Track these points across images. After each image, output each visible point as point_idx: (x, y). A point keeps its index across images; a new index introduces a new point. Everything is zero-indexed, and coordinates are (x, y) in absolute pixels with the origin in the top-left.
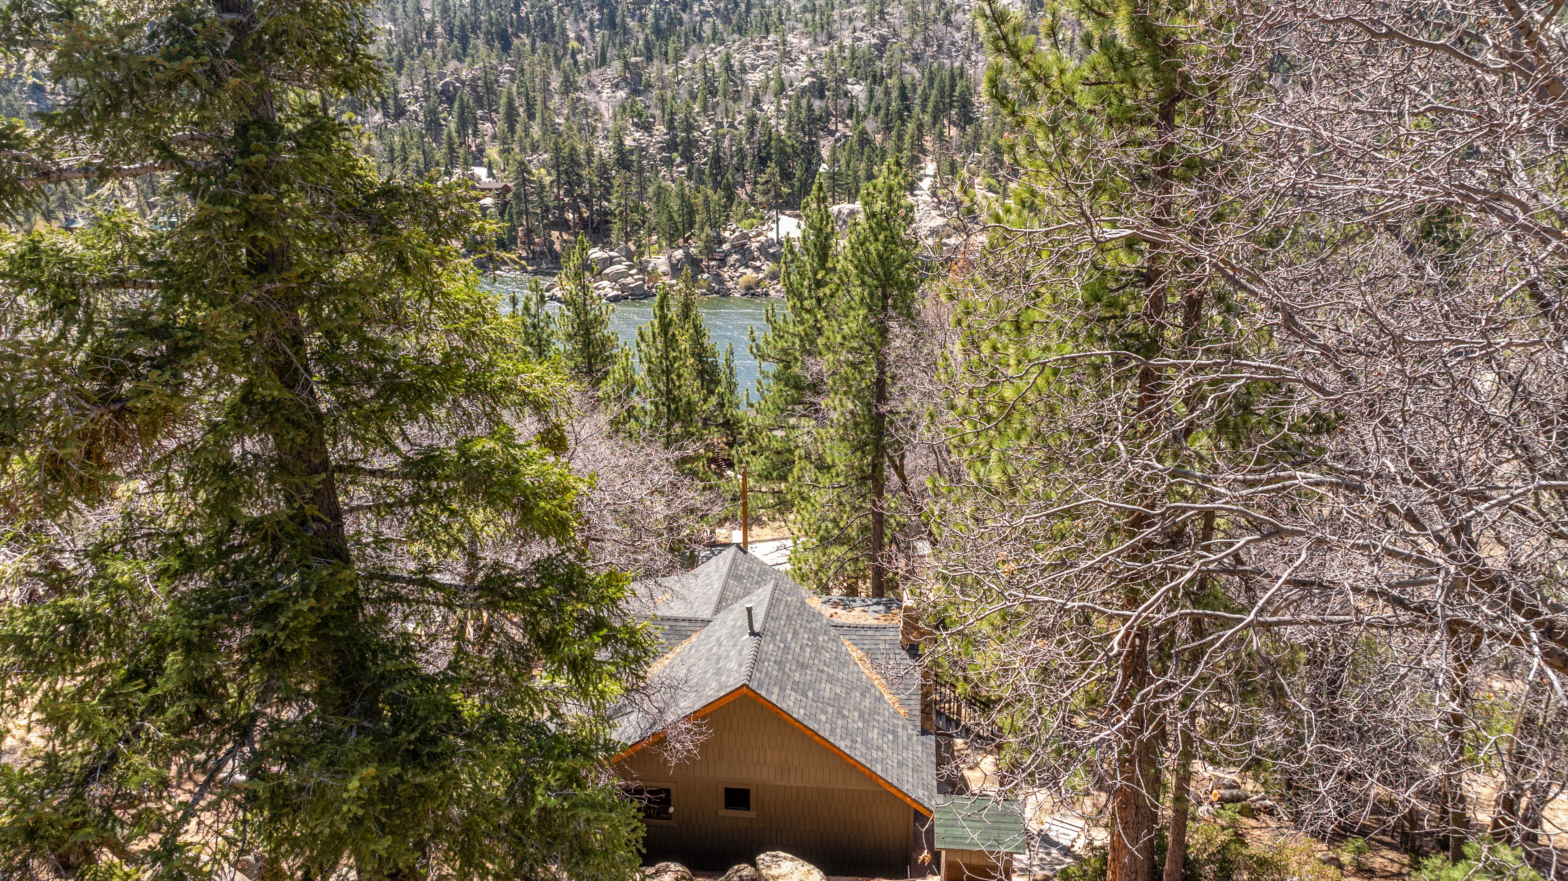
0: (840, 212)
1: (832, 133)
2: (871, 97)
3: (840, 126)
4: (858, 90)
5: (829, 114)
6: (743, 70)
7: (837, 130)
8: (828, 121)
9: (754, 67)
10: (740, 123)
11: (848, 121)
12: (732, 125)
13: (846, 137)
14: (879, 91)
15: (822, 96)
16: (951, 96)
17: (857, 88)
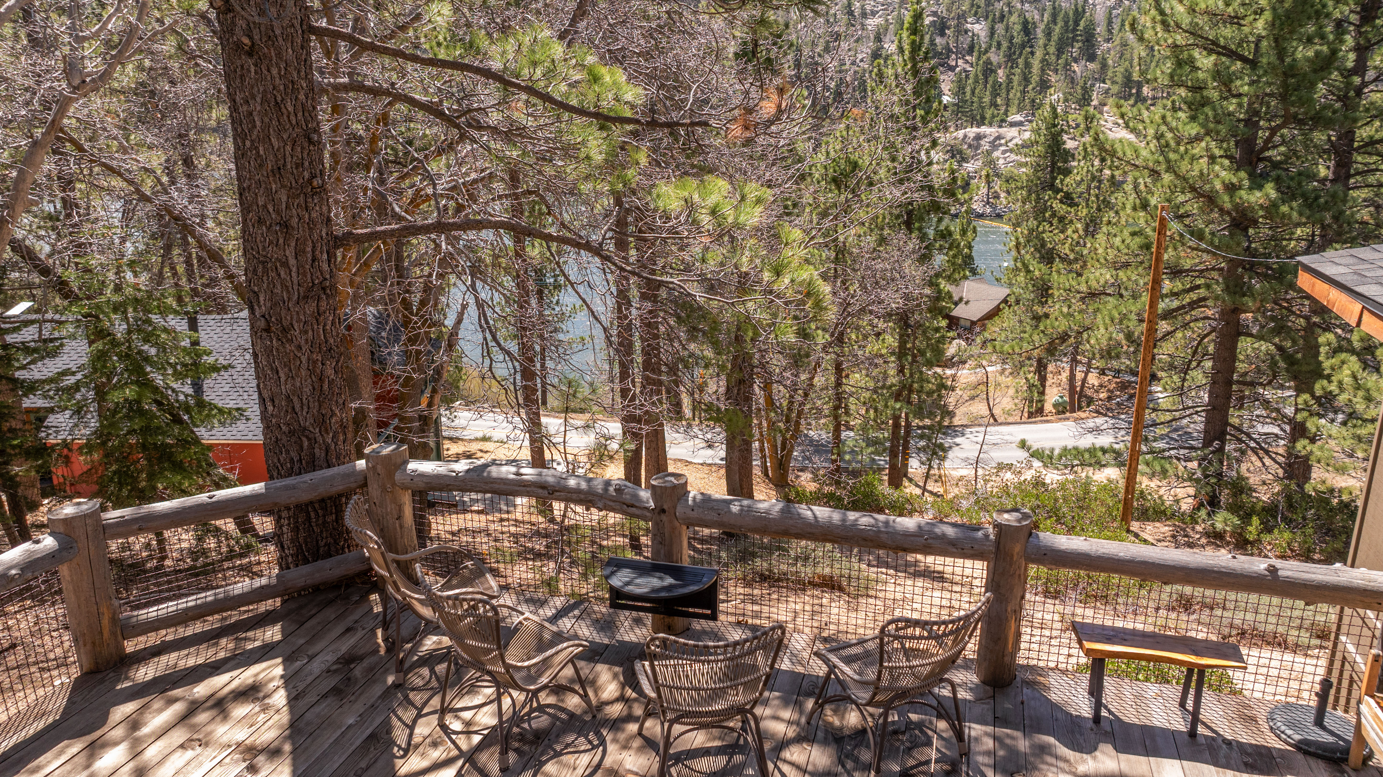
0: (965, 136)
1: (952, 69)
2: (992, 32)
3: (960, 62)
4: (979, 28)
5: (949, 51)
6: (864, 15)
7: (957, 66)
8: (948, 57)
9: (874, 13)
10: (862, 61)
11: (968, 58)
12: (854, 63)
13: (965, 71)
14: (1000, 28)
15: (942, 34)
16: (1075, 30)
17: (977, 27)
